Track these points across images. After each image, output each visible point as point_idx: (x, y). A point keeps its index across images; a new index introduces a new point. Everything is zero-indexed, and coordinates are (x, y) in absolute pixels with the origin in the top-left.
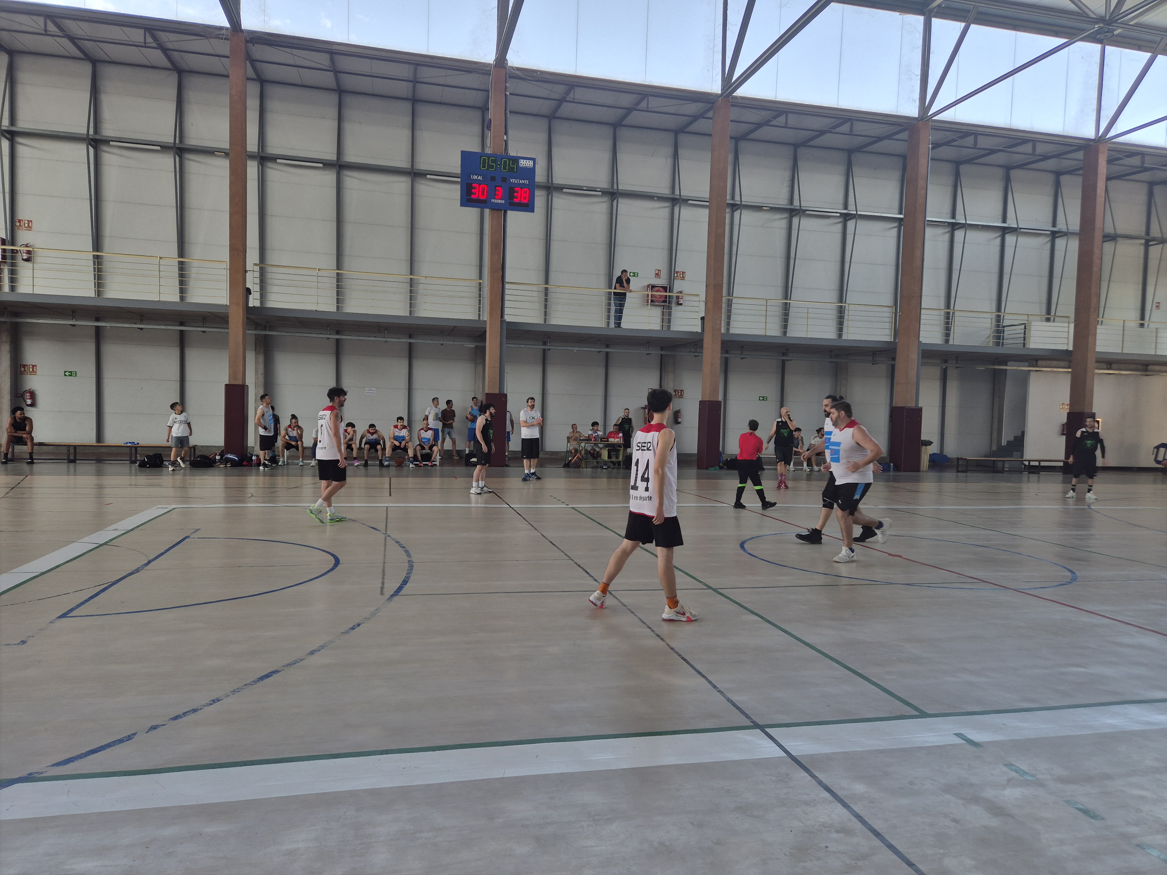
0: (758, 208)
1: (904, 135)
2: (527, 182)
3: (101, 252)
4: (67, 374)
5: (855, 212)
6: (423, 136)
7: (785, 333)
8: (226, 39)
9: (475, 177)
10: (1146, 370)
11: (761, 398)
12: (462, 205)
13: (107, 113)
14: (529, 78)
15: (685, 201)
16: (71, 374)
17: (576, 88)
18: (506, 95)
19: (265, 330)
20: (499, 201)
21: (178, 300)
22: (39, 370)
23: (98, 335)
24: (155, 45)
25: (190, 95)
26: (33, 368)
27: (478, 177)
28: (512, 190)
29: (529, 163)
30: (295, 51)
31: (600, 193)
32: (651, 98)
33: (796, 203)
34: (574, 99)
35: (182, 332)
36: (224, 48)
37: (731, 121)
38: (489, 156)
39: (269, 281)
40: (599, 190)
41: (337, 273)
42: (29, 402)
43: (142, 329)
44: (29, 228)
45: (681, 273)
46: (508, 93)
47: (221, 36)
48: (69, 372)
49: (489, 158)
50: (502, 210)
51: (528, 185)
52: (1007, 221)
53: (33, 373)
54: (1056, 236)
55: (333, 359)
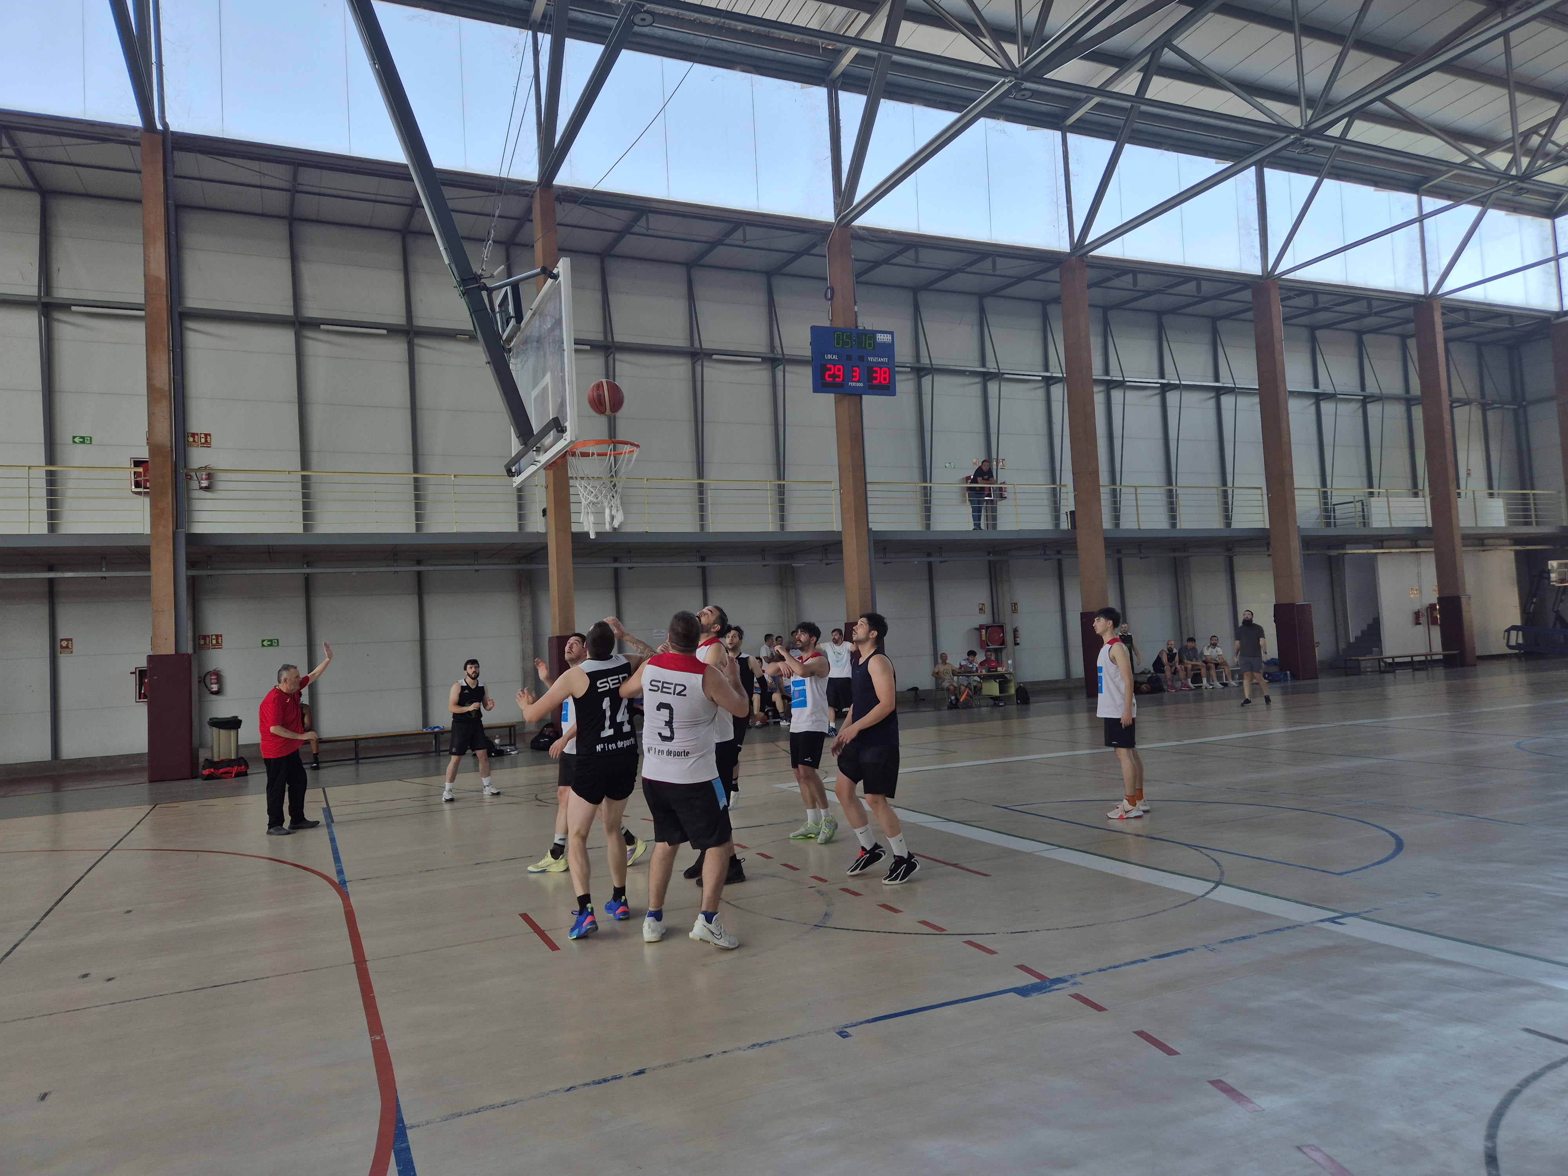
2: (884, 358)
3: (311, 470)
4: (265, 643)
5: (1175, 382)
6: (703, 307)
8: (526, 195)
9: (830, 357)
10: (1483, 545)
13: (308, 288)
15: (1004, 376)
16: (272, 643)
17: (919, 249)
18: (852, 259)
20: (858, 384)
21: (414, 530)
22: (226, 642)
23: (308, 587)
25: (420, 263)
26: (217, 640)
27: (832, 357)
28: (871, 370)
29: (885, 338)
32: (997, 259)
33: (1113, 374)
35: (419, 573)
42: (215, 688)
44: (207, 444)
45: (1002, 461)
46: (853, 256)
47: (526, 192)
48: (271, 641)
49: (843, 333)
50: (858, 395)
51: (888, 364)
52: (1320, 386)
53: (218, 645)
54: (1368, 400)
55: (610, 595)
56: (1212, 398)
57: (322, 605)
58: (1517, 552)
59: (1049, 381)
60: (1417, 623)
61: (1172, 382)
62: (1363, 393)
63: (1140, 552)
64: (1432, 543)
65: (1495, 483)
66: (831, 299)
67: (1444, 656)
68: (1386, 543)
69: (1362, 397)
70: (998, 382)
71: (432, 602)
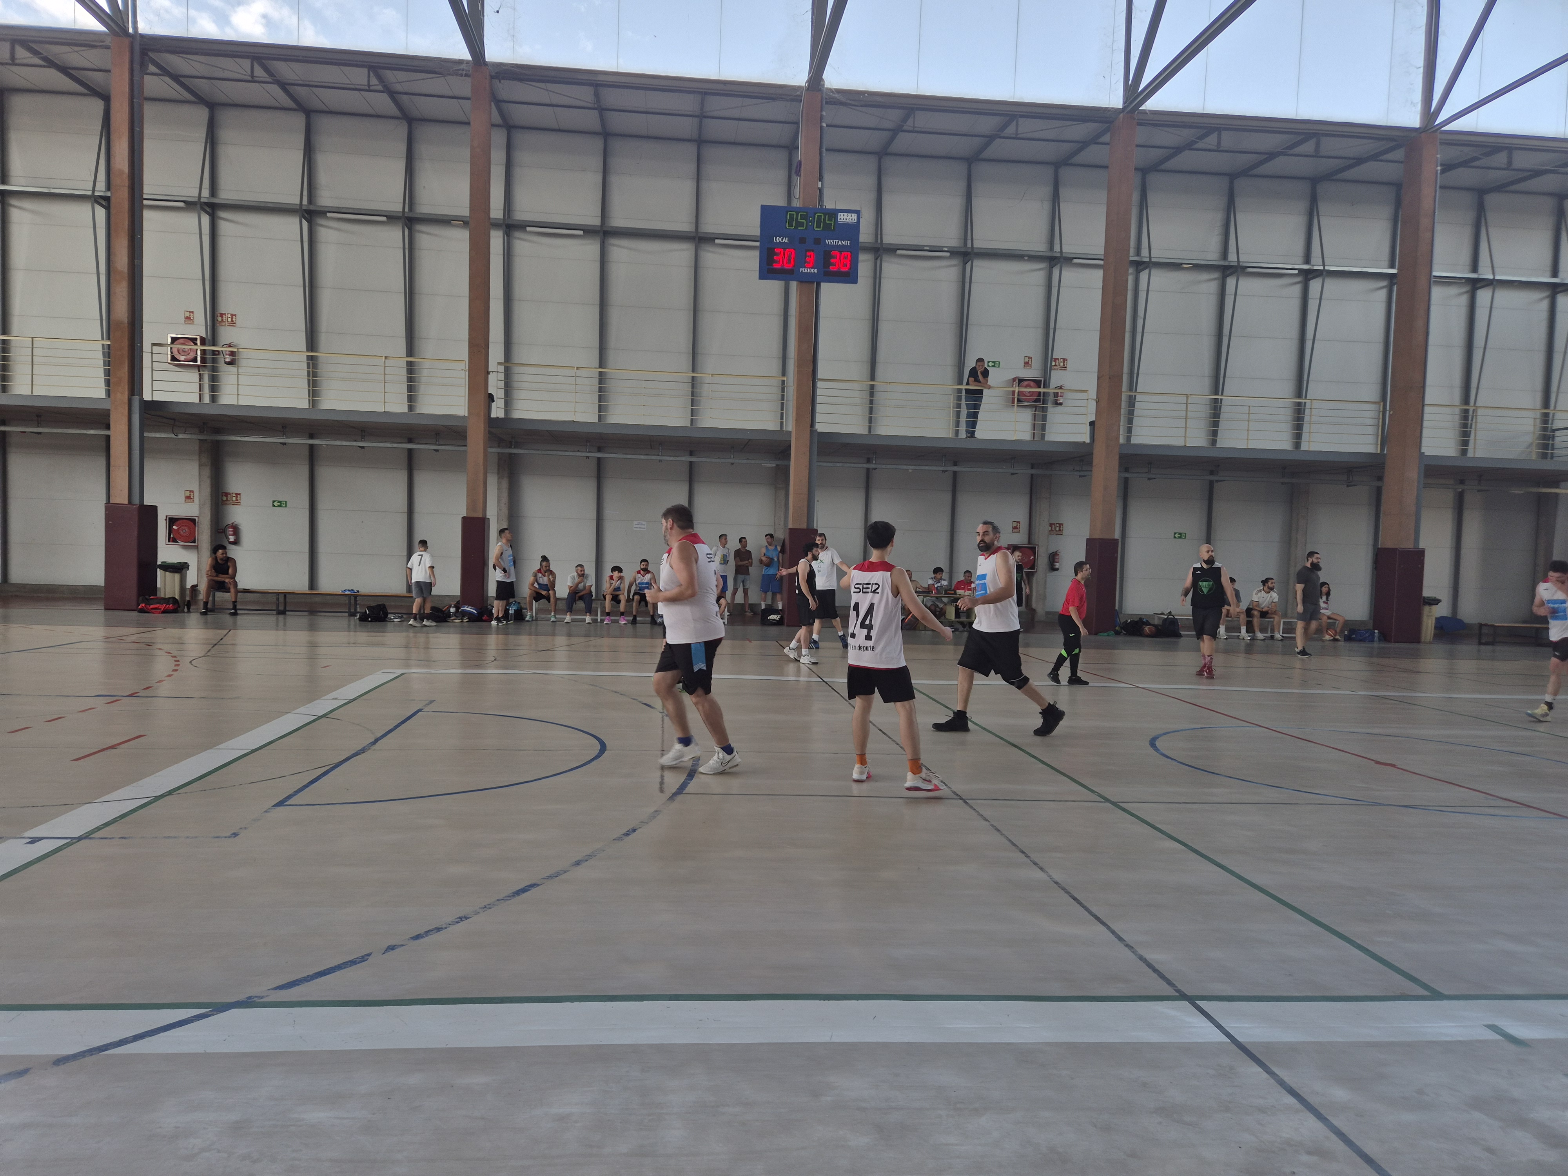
0: (1176, 266)
1: (1399, 154)
2: (848, 243)
3: (316, 351)
4: (276, 504)
5: (1321, 268)
6: (711, 187)
7: (1214, 442)
8: (466, 75)
9: (779, 239)
11: (1177, 536)
12: (762, 277)
13: (323, 177)
14: (853, 103)
15: (1068, 260)
16: (281, 504)
17: (917, 112)
18: (821, 127)
19: (510, 447)
20: (811, 271)
21: (405, 410)
22: (243, 499)
23: (313, 456)
24: (380, 88)
25: (423, 150)
26: (237, 497)
27: (782, 240)
28: (827, 254)
29: (851, 218)
30: (550, 86)
31: (948, 254)
32: (1021, 121)
33: (1232, 257)
34: (914, 127)
35: (410, 451)
36: (464, 87)
37: (1137, 146)
38: (798, 210)
39: (515, 385)
40: (946, 249)
41: (600, 372)
42: (232, 538)
43: (363, 447)
44: (233, 324)
45: (1062, 360)
46: (824, 125)
47: (460, 72)
48: (279, 502)
49: (797, 213)
50: (814, 282)
51: (850, 247)
52: (1560, 275)
53: (237, 503)
55: (593, 484)
57: (324, 473)
61: (1316, 267)
70: (1060, 268)
71: (422, 480)
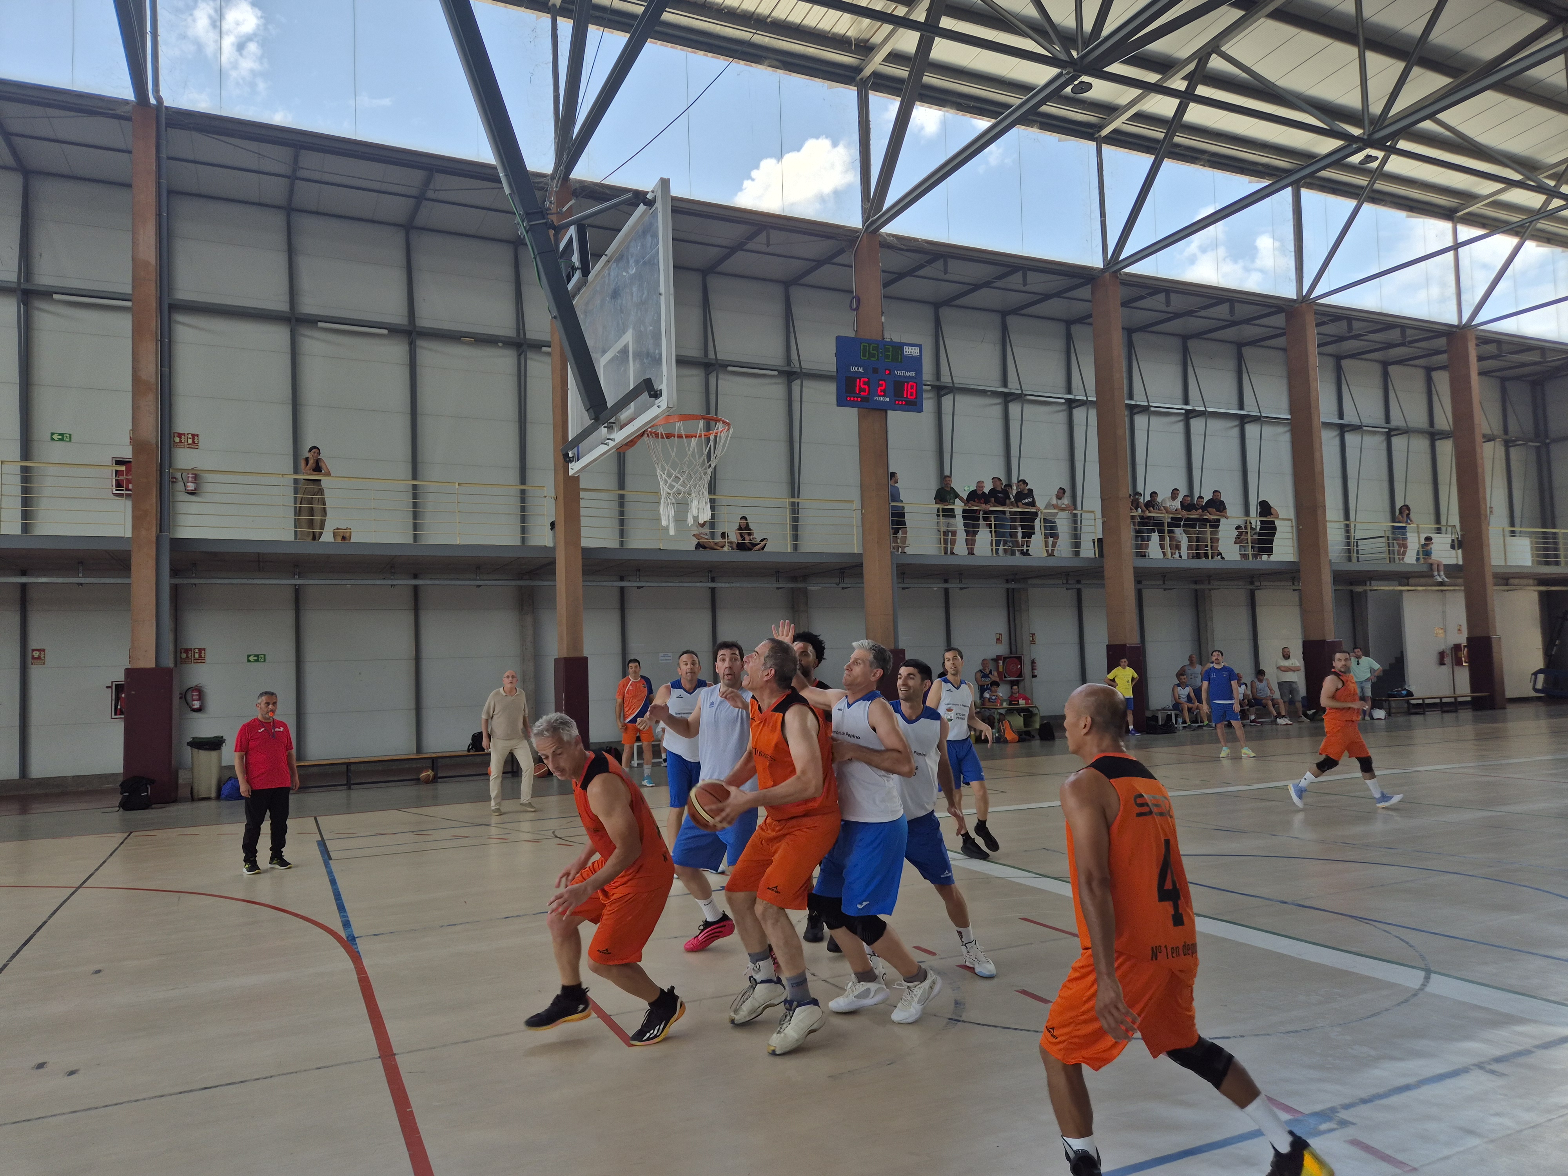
2: (913, 374)
4: (251, 658)
5: (1203, 408)
9: (855, 369)
10: (1507, 585)
12: (839, 404)
13: (308, 283)
15: (1024, 397)
16: (257, 658)
17: (948, 259)
18: (879, 267)
20: (884, 399)
21: (411, 541)
22: (209, 655)
23: (298, 598)
25: (424, 260)
26: (200, 654)
27: (858, 369)
28: (898, 384)
29: (914, 351)
32: (1028, 274)
35: (416, 588)
42: (196, 704)
44: (194, 445)
48: (255, 656)
49: (870, 345)
50: (883, 410)
51: (915, 378)
52: (1345, 417)
53: (201, 659)
54: (1393, 433)
55: (616, 616)
56: (1235, 426)
57: (313, 619)
58: (1541, 594)
59: (1071, 404)
60: (1442, 663)
61: (1197, 408)
62: (1388, 426)
63: (1164, 583)
64: (1460, 581)
65: (1517, 521)
66: (857, 309)
67: (1473, 698)
68: (1411, 581)
69: (1387, 430)
70: (1021, 405)
71: (428, 619)
